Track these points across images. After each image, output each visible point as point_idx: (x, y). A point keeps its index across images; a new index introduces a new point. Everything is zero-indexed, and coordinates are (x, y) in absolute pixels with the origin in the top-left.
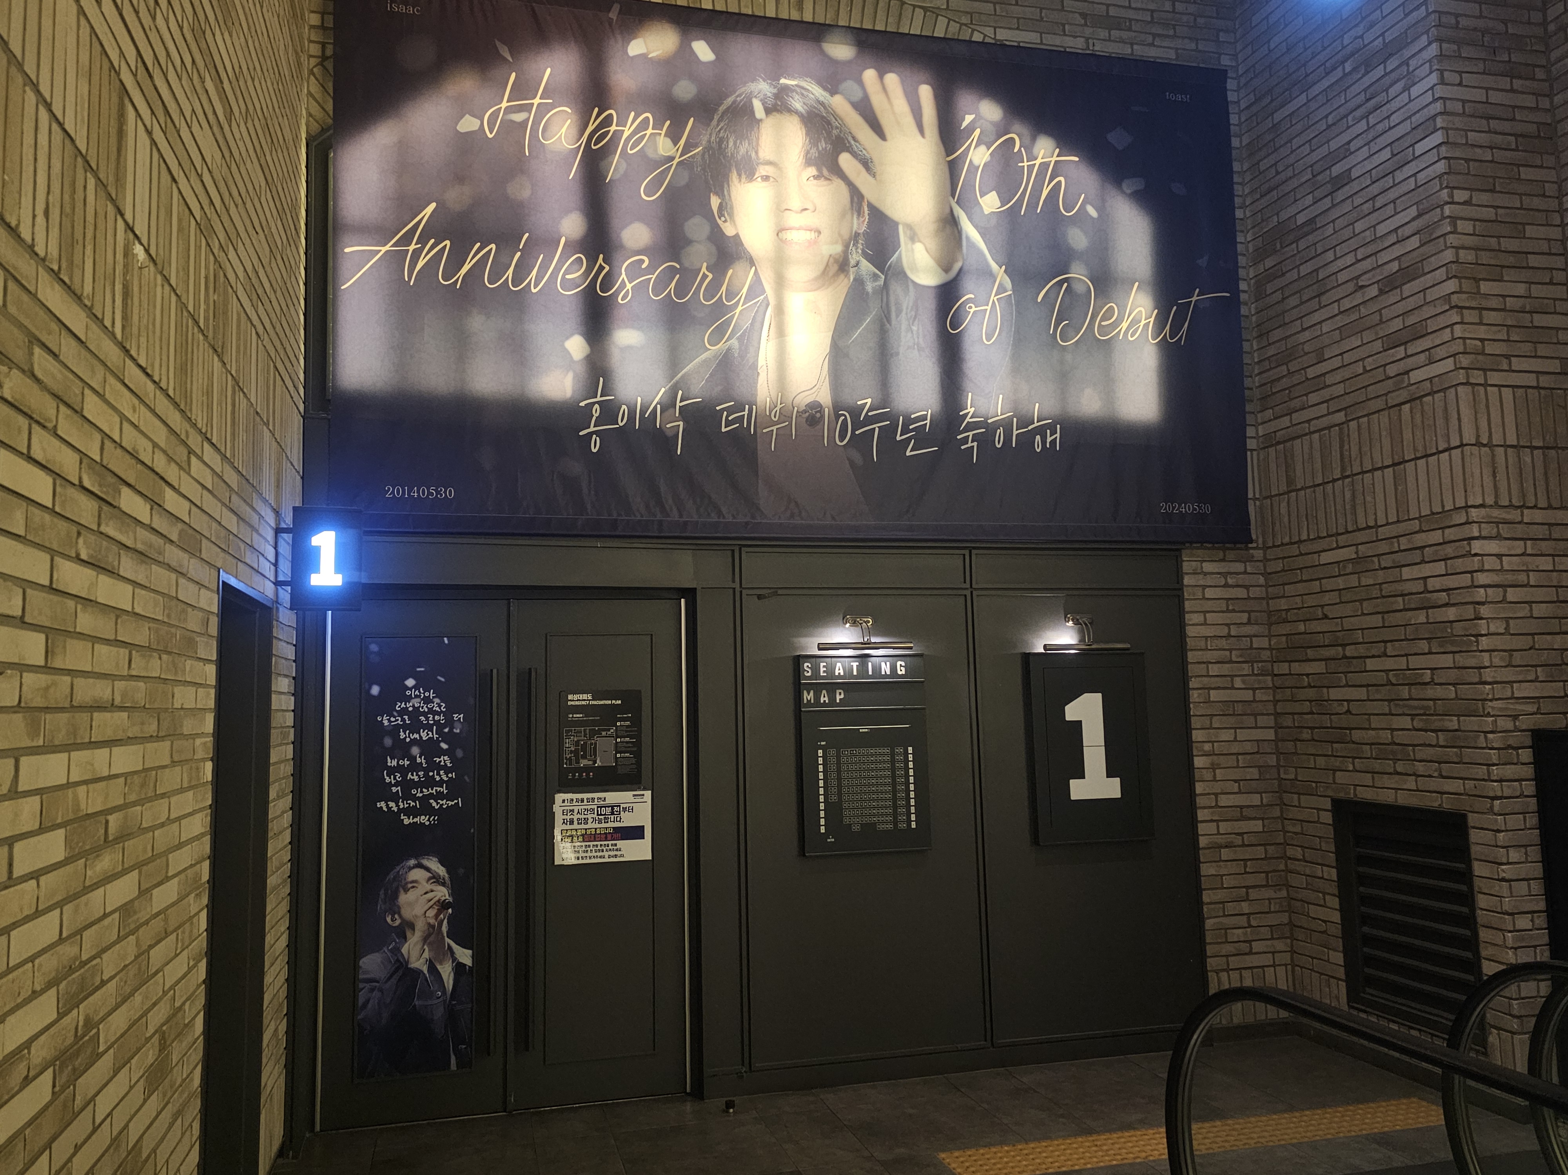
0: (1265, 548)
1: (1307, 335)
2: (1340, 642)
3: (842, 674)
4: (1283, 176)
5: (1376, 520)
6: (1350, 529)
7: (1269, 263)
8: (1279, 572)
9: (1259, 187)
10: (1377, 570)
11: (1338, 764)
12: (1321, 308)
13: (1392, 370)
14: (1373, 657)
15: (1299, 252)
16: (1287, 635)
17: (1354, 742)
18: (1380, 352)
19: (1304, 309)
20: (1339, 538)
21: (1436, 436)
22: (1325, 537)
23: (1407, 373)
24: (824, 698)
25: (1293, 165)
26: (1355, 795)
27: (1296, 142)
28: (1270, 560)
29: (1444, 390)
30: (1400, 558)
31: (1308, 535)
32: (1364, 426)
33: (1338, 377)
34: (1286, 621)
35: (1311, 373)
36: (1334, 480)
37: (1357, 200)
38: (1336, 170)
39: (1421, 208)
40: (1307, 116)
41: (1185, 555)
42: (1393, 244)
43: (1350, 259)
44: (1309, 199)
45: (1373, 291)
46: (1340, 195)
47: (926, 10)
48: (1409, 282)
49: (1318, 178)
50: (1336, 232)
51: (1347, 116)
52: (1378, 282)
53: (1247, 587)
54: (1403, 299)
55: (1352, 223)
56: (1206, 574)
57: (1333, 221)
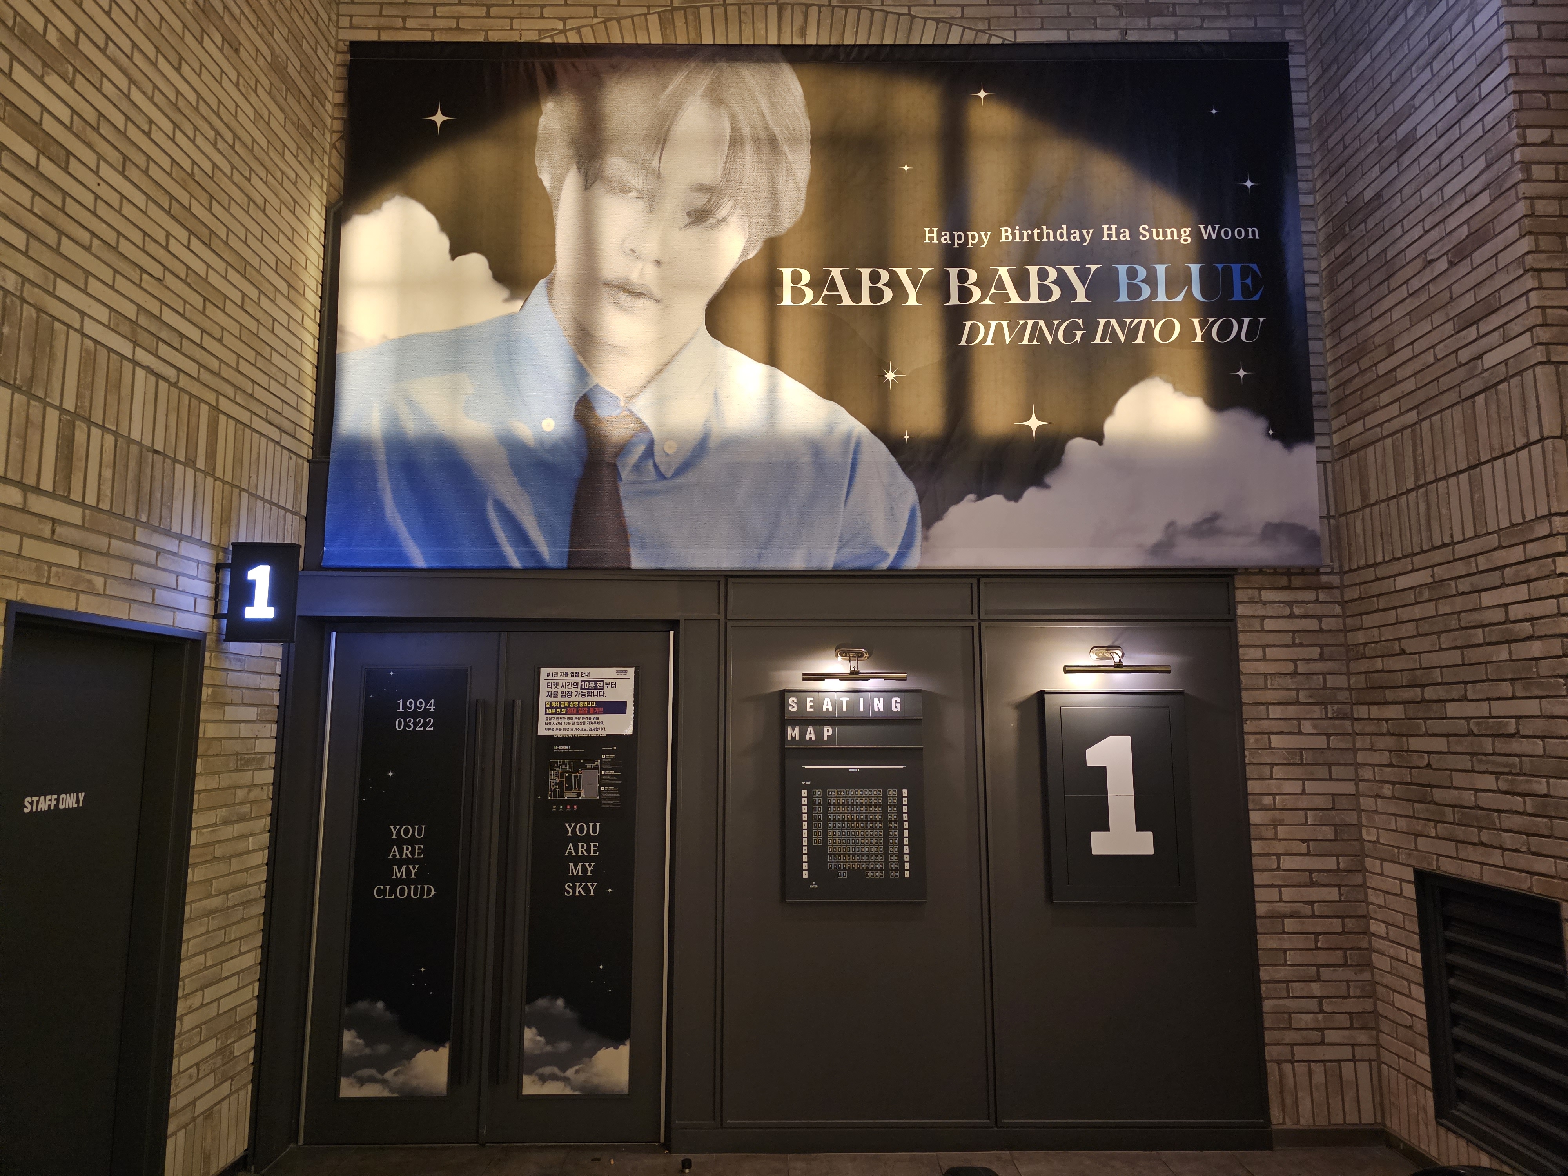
0: (1342, 573)
1: (1377, 326)
2: (1418, 682)
3: (830, 709)
4: (1349, 151)
5: (1452, 537)
6: (1425, 548)
7: (1339, 249)
8: (1356, 600)
9: (1328, 167)
10: (1454, 596)
11: (1419, 828)
12: (1390, 292)
13: (1464, 355)
14: (1453, 700)
15: (1367, 232)
16: (1365, 673)
17: (1436, 803)
18: (1452, 335)
19: (1374, 296)
20: (1415, 558)
21: (1513, 430)
22: (1400, 559)
23: (1480, 357)
24: (810, 733)
25: (1359, 136)
26: (1438, 867)
28: (1347, 587)
29: (1520, 373)
30: (1479, 581)
31: (1384, 557)
32: (1438, 425)
33: (1408, 370)
34: (1364, 657)
35: (1382, 369)
36: (1409, 491)
37: (1424, 162)
38: (1402, 132)
39: (1490, 156)
40: (1372, 77)
41: (1239, 582)
42: (1462, 206)
43: (1417, 232)
44: (1376, 171)
45: (1443, 264)
46: (1406, 160)
47: (938, 21)
48: (1479, 247)
49: (1384, 144)
50: (1403, 203)
51: (1410, 68)
52: (1447, 253)
53: (1319, 618)
54: (1473, 269)
55: (1419, 190)
56: (1265, 603)
57: (1400, 191)
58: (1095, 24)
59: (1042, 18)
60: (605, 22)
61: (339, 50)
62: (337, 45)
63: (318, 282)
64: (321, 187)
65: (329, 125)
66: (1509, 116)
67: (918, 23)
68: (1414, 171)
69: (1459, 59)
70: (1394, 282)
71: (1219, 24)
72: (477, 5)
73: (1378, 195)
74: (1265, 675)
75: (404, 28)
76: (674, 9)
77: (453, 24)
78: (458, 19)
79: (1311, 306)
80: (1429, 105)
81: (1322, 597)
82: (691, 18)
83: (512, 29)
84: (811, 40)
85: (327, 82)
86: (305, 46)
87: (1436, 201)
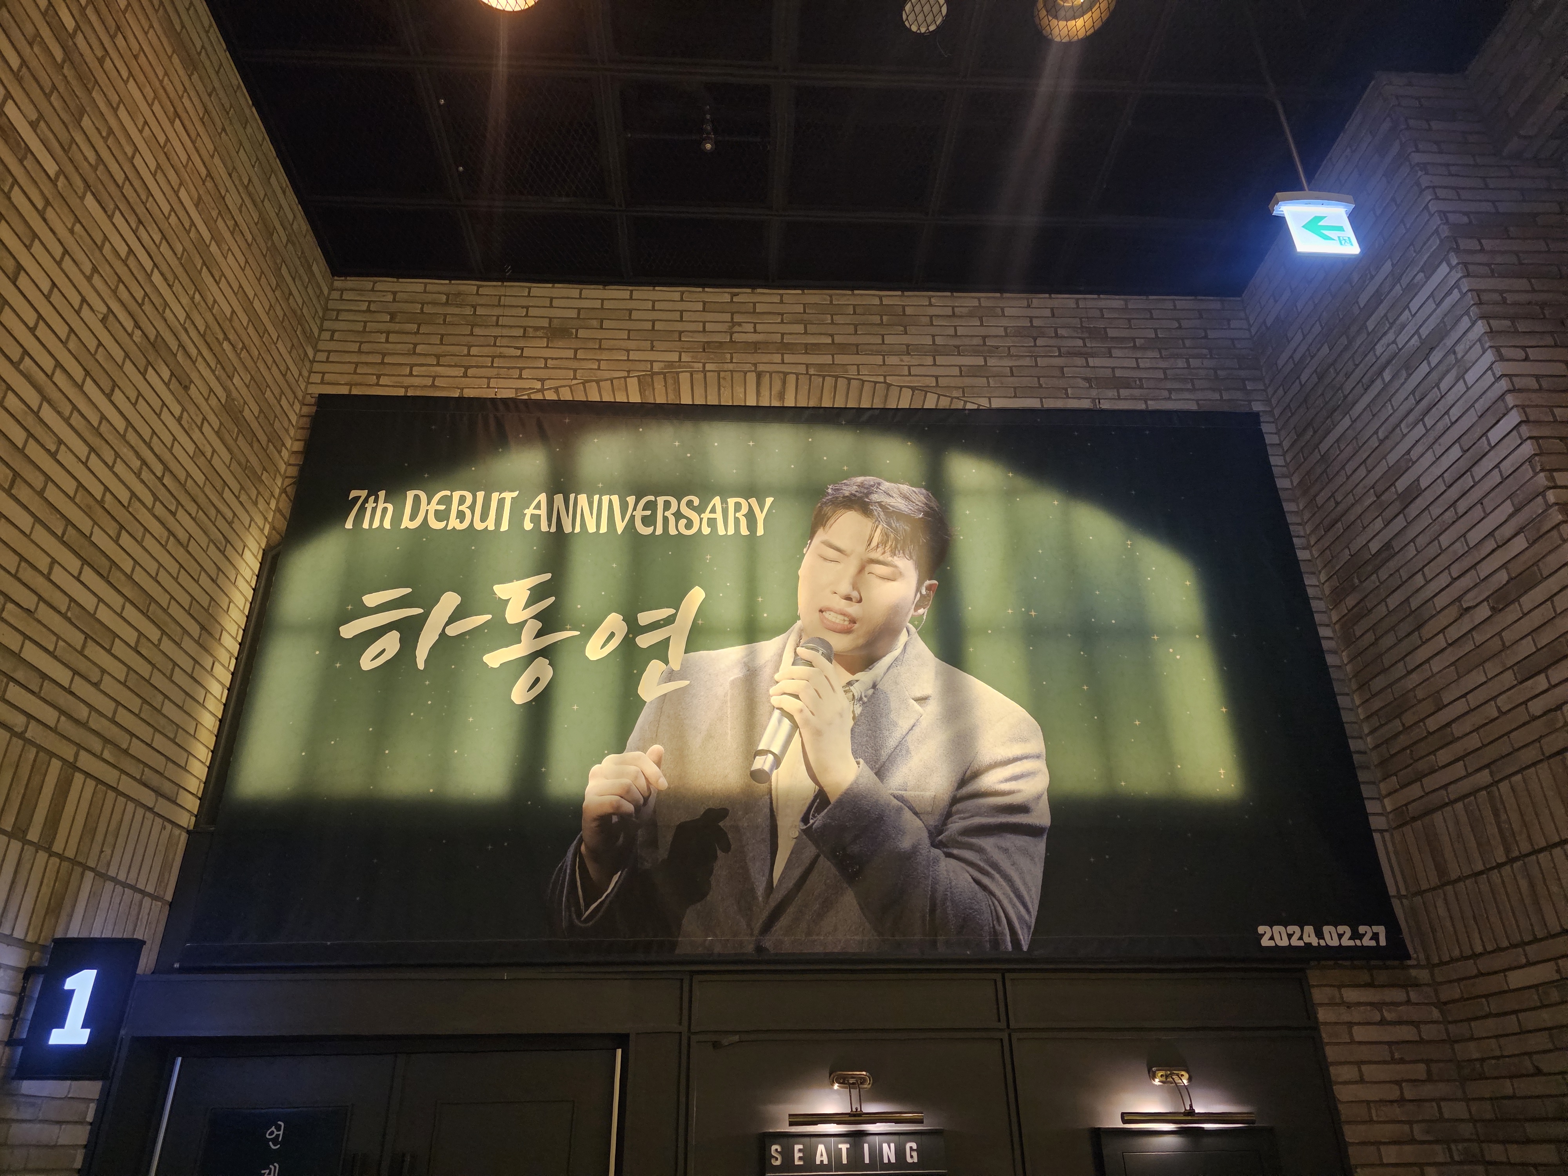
0: (1435, 967)
1: (1416, 678)
3: (826, 1162)
4: (1343, 506)
6: (1540, 935)
7: (1350, 602)
8: (1457, 1001)
9: (1321, 523)
12: (1424, 643)
13: (1536, 708)
15: (1381, 583)
18: (1516, 685)
19: (1406, 647)
20: (1528, 948)
22: (1507, 948)
25: (1352, 491)
27: (1349, 469)
28: (1441, 983)
31: (1484, 946)
32: (1521, 787)
33: (1467, 725)
35: (1432, 724)
36: (1501, 865)
37: (1436, 511)
38: (1401, 485)
39: (1516, 501)
40: (1356, 438)
41: (1314, 976)
42: (1493, 551)
43: (1444, 579)
44: (1379, 523)
45: (1484, 612)
46: (1413, 510)
47: (913, 389)
48: (1526, 592)
49: (1383, 498)
50: (1418, 552)
51: (1398, 425)
52: (1486, 599)
53: (1416, 1024)
54: (1525, 615)
55: (1436, 538)
56: (1349, 1006)
57: (1413, 540)
58: (1067, 394)
59: (1015, 388)
60: (583, 383)
61: (306, 402)
62: (304, 397)
63: (239, 626)
64: (262, 530)
65: (282, 471)
66: (1530, 460)
67: (894, 392)
68: (1426, 520)
69: (1455, 413)
70: (1427, 632)
71: (1187, 395)
72: (456, 366)
73: (1388, 545)
74: (1368, 1102)
75: (378, 385)
76: (653, 374)
77: (429, 382)
78: (434, 378)
79: (1330, 660)
80: (1429, 457)
81: (1414, 996)
82: (670, 381)
83: (488, 387)
84: (790, 402)
85: (287, 431)
86: (268, 393)
87: (1460, 548)
